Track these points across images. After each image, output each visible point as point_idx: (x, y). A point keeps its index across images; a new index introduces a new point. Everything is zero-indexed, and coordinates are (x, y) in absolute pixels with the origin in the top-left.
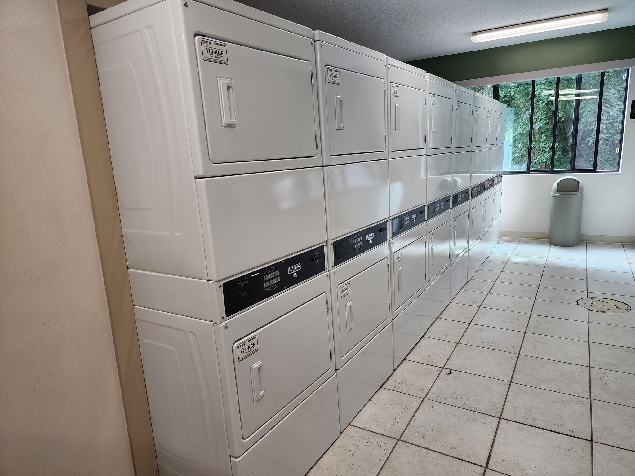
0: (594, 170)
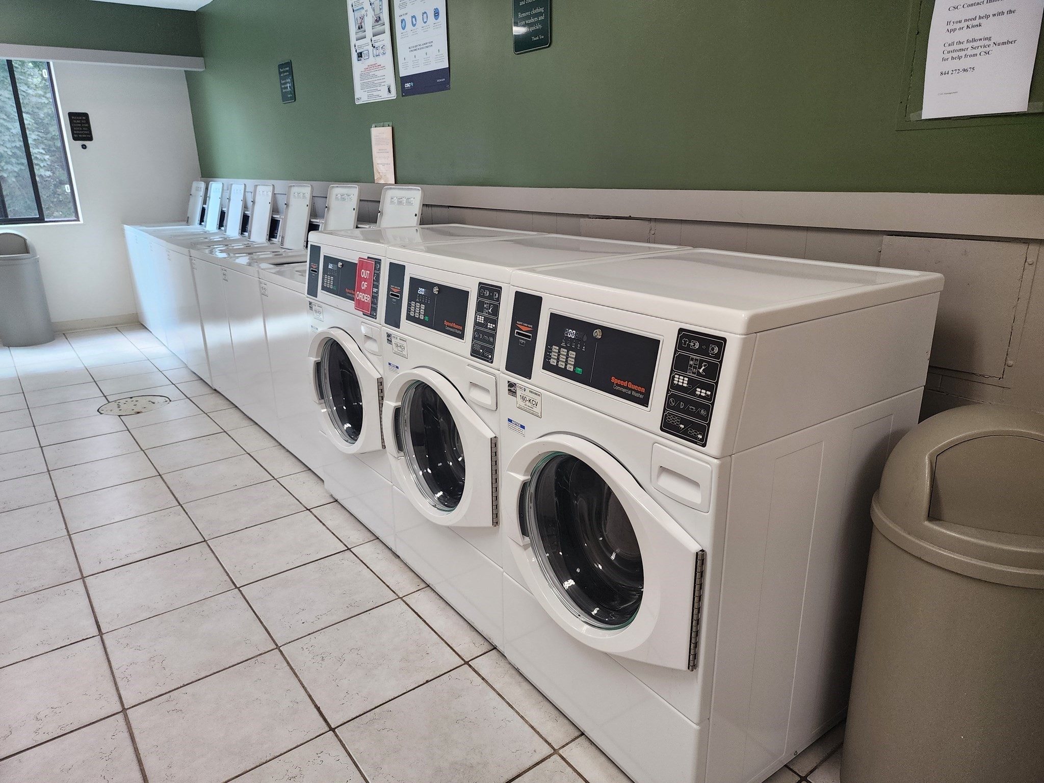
0: (41, 219)
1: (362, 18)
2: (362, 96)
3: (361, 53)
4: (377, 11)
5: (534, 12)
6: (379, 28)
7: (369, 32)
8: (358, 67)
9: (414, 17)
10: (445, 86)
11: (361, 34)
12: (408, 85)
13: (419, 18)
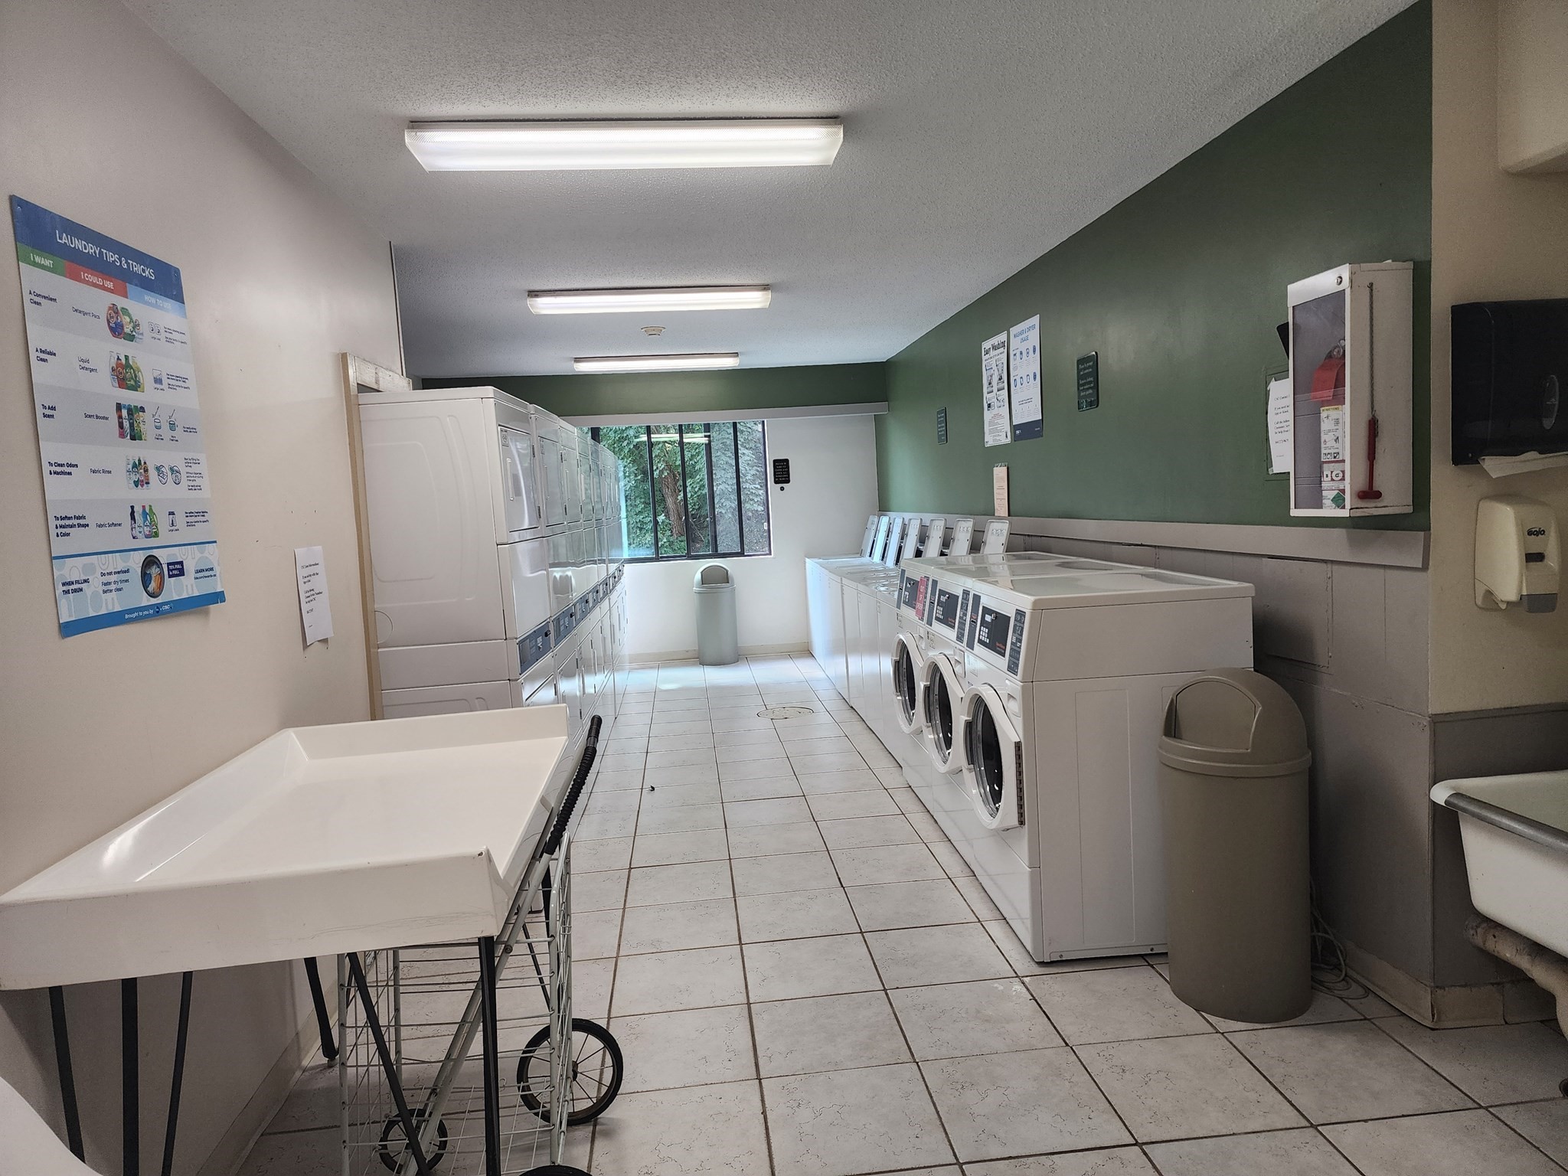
0: (741, 554)
1: (991, 376)
2: (990, 440)
3: (990, 404)
4: (1000, 370)
5: (1088, 380)
6: (1001, 385)
7: (995, 389)
8: (988, 415)
9: (1021, 378)
10: (1040, 434)
11: (990, 389)
12: (1018, 432)
13: (1025, 378)
